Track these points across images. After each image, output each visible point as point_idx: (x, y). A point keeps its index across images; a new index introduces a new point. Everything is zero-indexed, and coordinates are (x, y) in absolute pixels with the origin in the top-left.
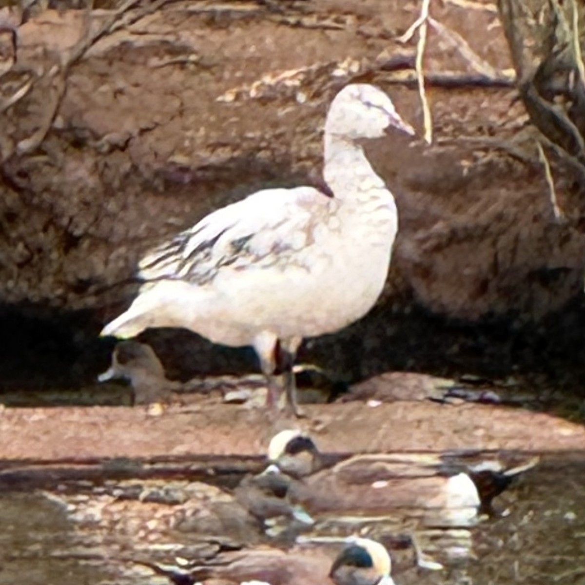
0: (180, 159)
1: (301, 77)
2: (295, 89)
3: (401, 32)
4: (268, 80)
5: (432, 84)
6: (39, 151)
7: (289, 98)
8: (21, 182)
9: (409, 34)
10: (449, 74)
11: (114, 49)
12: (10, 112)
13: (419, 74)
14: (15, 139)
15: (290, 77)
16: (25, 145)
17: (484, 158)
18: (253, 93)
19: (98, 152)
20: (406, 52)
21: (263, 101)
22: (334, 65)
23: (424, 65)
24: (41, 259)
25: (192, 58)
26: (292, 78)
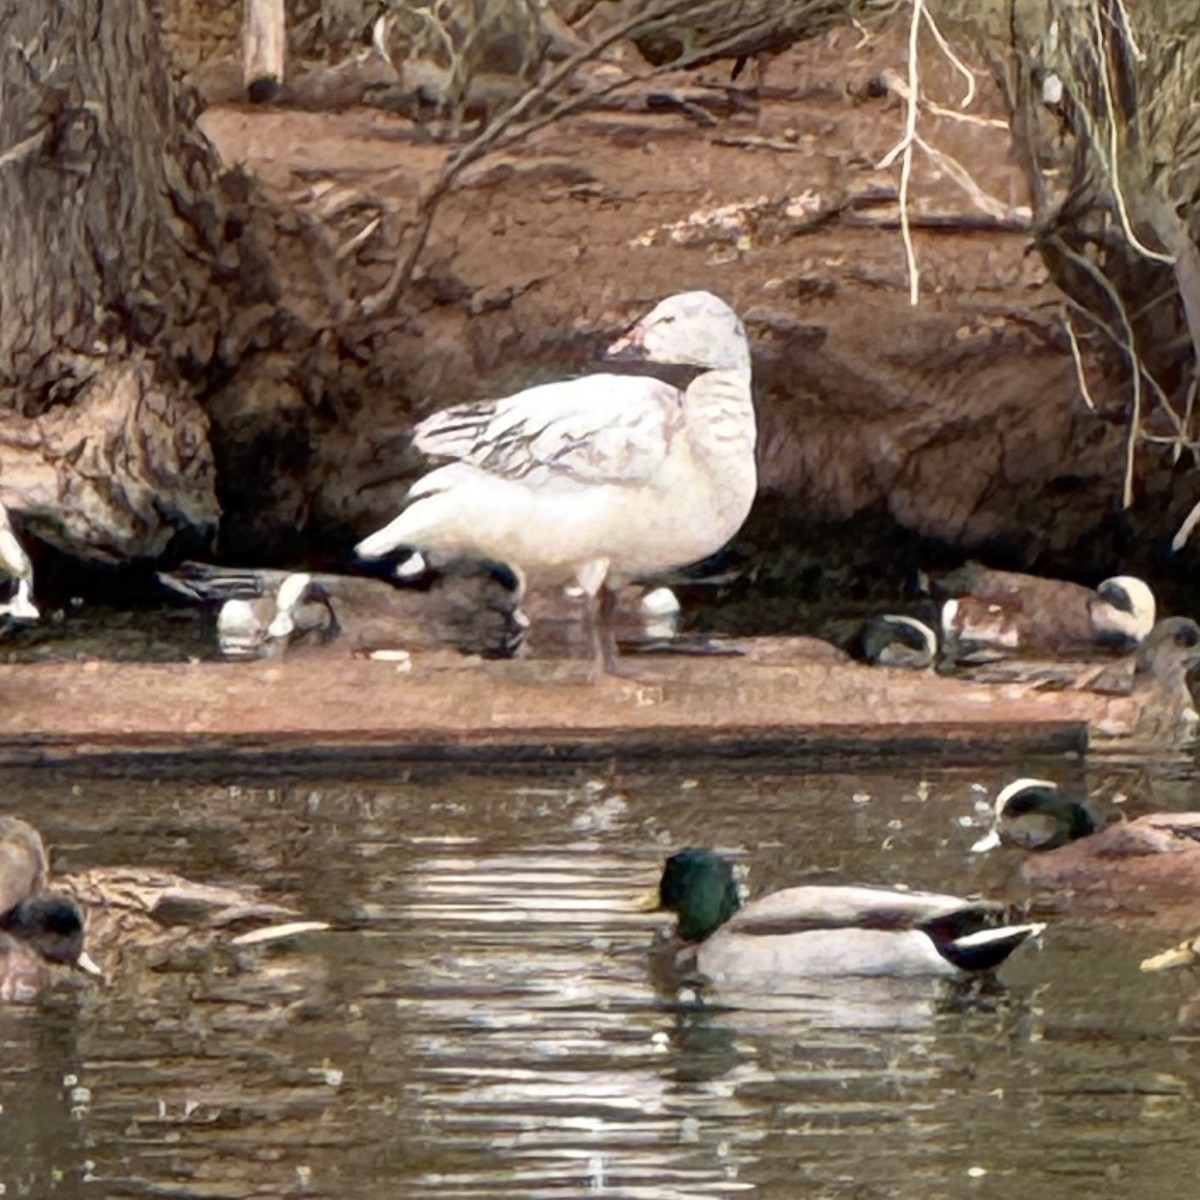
0: (579, 325)
1: (742, 216)
2: (736, 230)
3: (879, 156)
4: (698, 217)
5: (917, 226)
6: (390, 309)
7: (727, 241)
8: (363, 352)
9: (888, 160)
10: (943, 213)
11: (489, 175)
12: (353, 261)
13: (901, 212)
14: (357, 296)
15: (728, 216)
16: (370, 303)
17: (987, 327)
19: (470, 315)
20: (882, 183)
21: (690, 245)
22: (786, 200)
23: (911, 202)
25: (596, 187)
26: (730, 216)
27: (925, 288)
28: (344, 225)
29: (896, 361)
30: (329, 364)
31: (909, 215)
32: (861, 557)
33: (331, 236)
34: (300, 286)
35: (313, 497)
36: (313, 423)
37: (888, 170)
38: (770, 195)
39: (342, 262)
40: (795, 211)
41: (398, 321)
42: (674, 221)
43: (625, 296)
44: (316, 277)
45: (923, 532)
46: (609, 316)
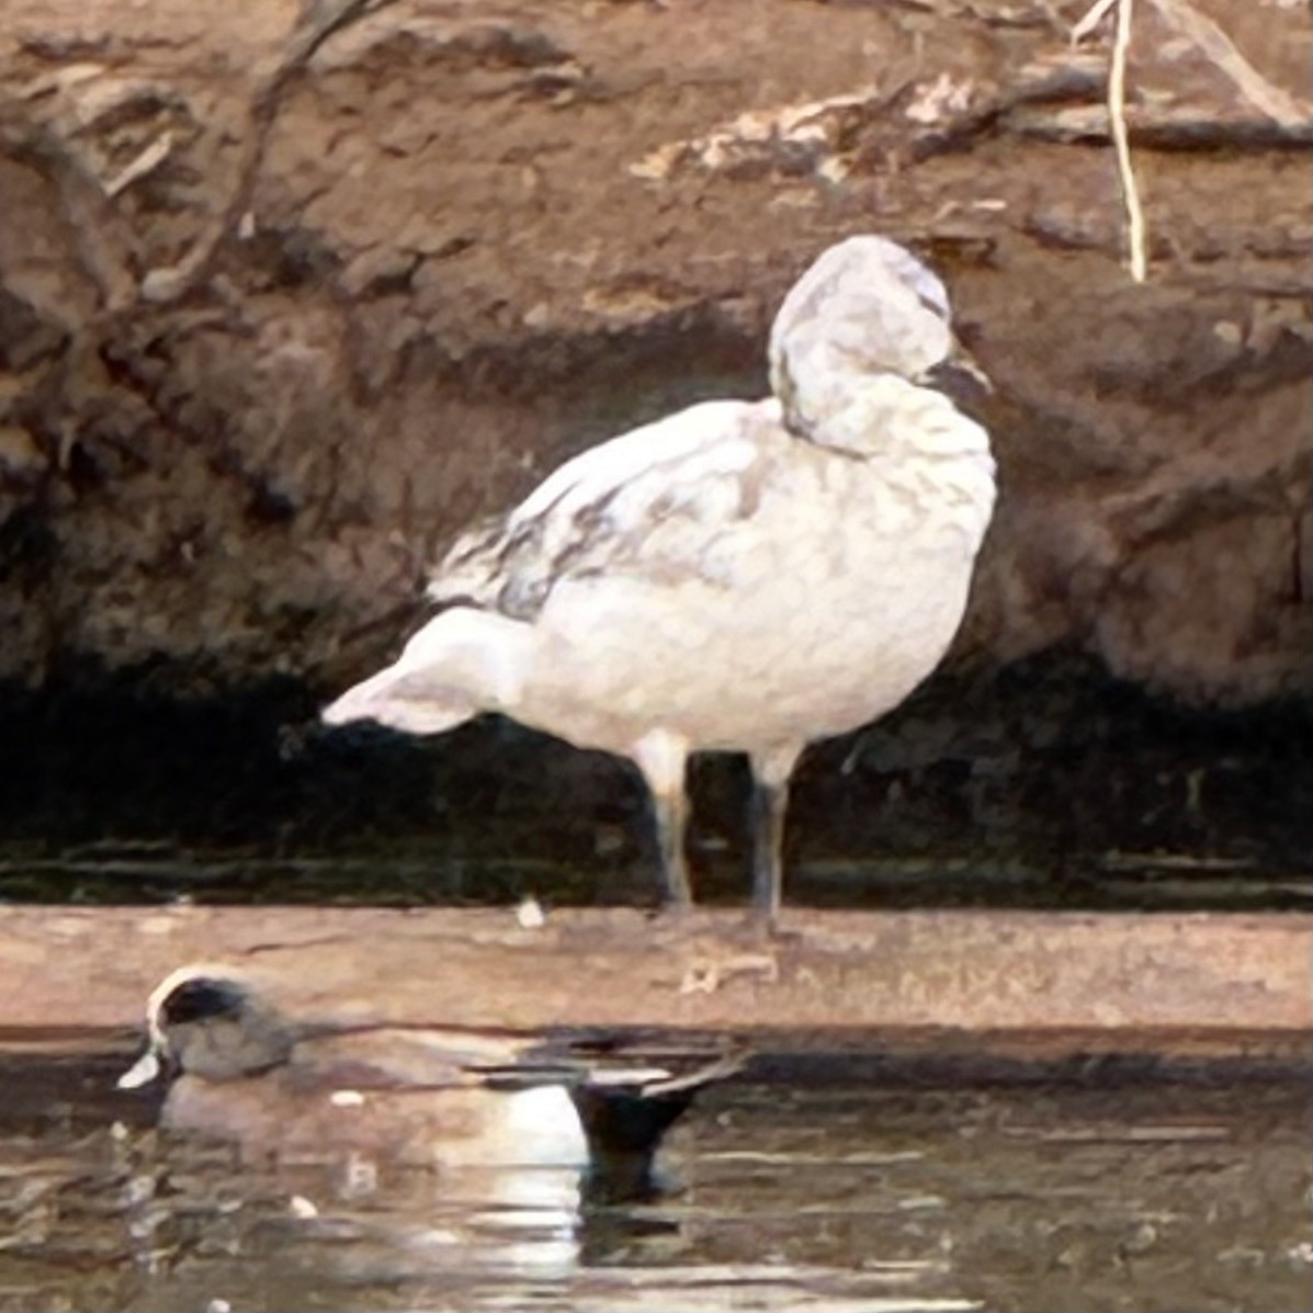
0: (537, 316)
1: (831, 119)
2: (821, 148)
3: (1073, 14)
4: (750, 125)
5: (1145, 140)
6: (197, 293)
7: (800, 165)
8: (151, 367)
9: (1090, 21)
10: (1189, 115)
11: (378, 49)
12: (129, 204)
13: (1115, 114)
14: (137, 268)
15: (801, 122)
16: (161, 281)
17: (1265, 320)
18: (712, 158)
19: (342, 301)
20: (1080, 62)
21: (738, 174)
22: (906, 95)
23: (1130, 97)
24: (198, 553)
25: (565, 71)
26: (808, 121)
27: (1158, 251)
28: (115, 139)
29: (1106, 383)
30: (86, 387)
31: (1127, 119)
32: (1044, 734)
33: (93, 160)
34: (40, 247)
35: (59, 627)
36: (64, 493)
37: (1091, 36)
38: (880, 82)
39: (111, 206)
40: (925, 111)
41: (212, 315)
42: (704, 133)
43: (617, 267)
44: (67, 232)
45: (1152, 690)
46: (590, 301)
